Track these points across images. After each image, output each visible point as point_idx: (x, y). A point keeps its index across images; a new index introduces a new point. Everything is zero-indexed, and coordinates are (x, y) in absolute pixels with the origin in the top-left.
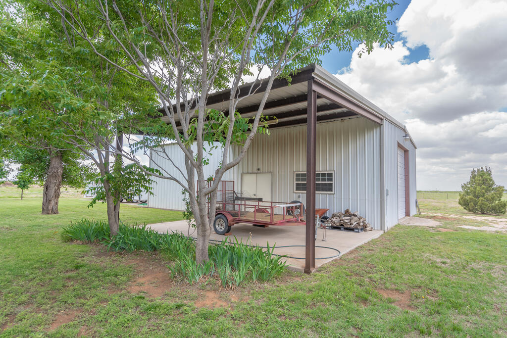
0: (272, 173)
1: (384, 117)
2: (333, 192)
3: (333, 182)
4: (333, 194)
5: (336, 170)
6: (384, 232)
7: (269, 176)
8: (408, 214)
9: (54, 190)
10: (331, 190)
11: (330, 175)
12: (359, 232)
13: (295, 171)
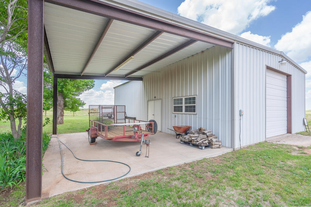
0: (161, 99)
1: (235, 40)
2: (196, 113)
3: (196, 105)
4: (196, 114)
5: (198, 95)
6: (234, 150)
7: (160, 101)
8: (289, 131)
9: (60, 112)
10: (194, 111)
11: (194, 98)
12: (202, 149)
13: (173, 97)
